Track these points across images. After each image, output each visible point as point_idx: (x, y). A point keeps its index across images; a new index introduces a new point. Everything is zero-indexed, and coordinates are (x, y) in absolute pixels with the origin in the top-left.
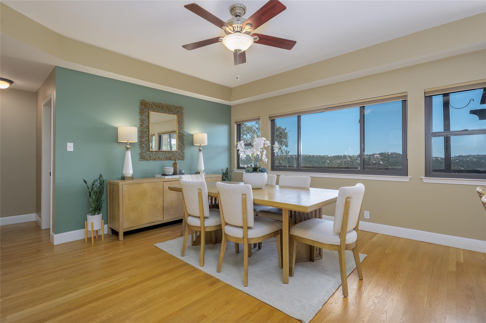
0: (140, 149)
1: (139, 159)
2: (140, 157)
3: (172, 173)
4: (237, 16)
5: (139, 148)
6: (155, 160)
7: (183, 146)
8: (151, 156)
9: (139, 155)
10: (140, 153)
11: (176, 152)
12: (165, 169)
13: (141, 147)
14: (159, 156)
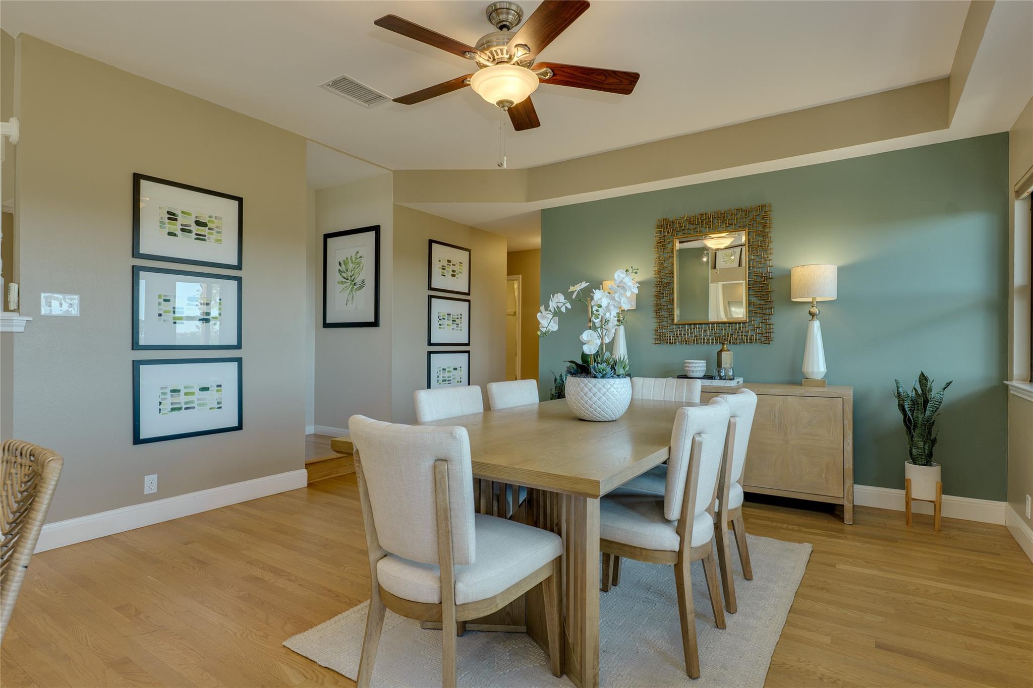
0: (656, 321)
1: (653, 341)
2: (656, 337)
3: (701, 374)
4: (501, 28)
5: (655, 319)
6: (686, 343)
7: (766, 306)
8: (677, 334)
9: (653, 332)
10: (656, 329)
11: (744, 323)
12: (686, 363)
13: (657, 316)
14: (695, 334)
